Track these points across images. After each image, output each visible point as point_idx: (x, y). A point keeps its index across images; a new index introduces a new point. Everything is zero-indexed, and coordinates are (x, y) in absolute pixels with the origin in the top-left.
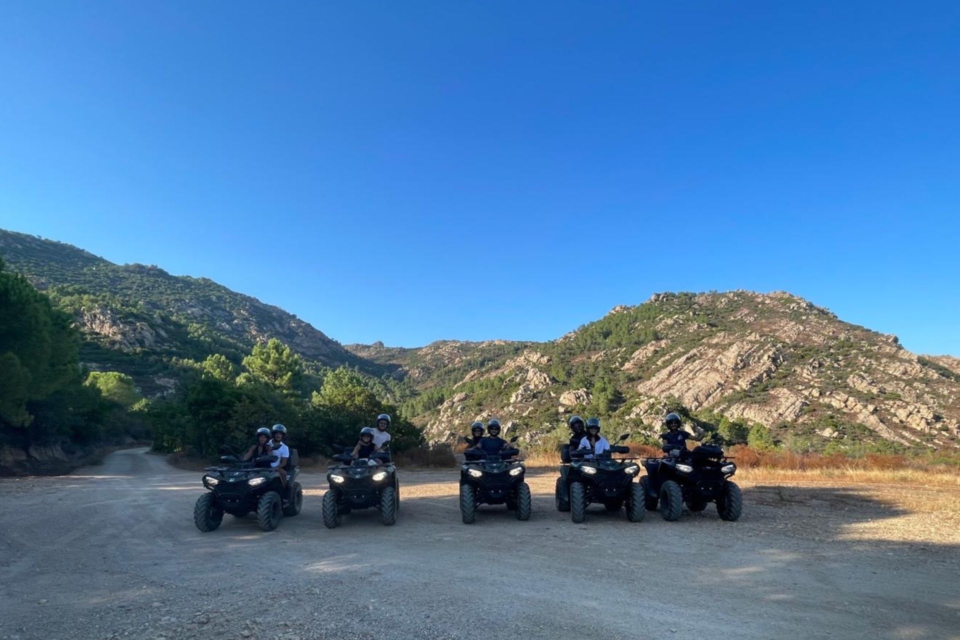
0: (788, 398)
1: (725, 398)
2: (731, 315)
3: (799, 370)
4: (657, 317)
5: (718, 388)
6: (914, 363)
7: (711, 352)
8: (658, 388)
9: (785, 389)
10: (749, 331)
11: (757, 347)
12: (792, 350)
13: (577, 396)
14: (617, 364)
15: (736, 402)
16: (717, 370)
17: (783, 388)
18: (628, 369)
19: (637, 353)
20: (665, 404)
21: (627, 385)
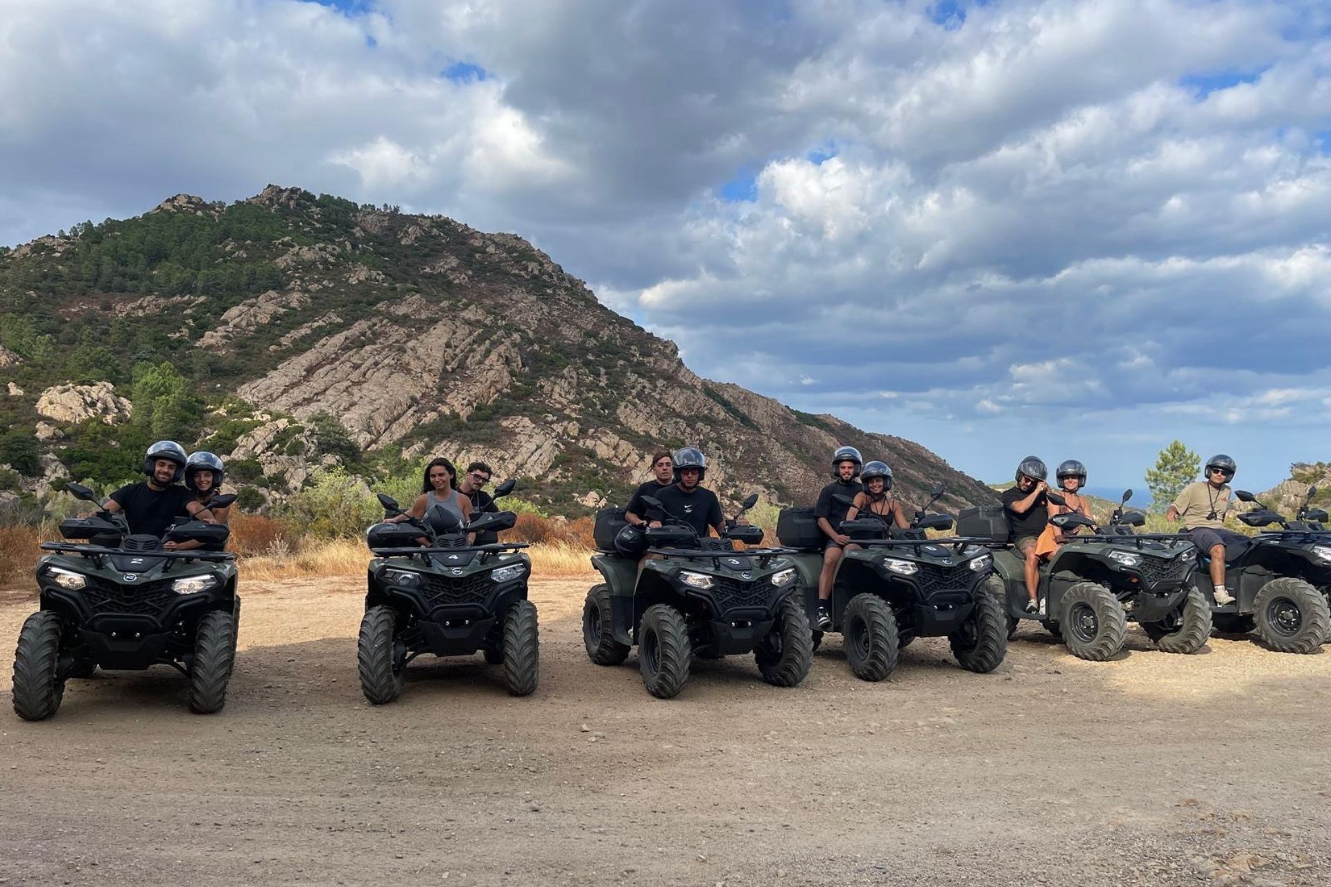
0: (531, 436)
1: (424, 426)
2: (426, 263)
3: (547, 388)
4: (278, 239)
5: (410, 407)
6: (698, 391)
7: (397, 333)
8: (284, 398)
9: (526, 419)
10: (464, 300)
11: (479, 335)
12: (536, 347)
13: (89, 400)
14: (185, 330)
15: (443, 438)
16: (406, 369)
17: (524, 416)
18: (210, 347)
19: (234, 312)
20: (313, 433)
21: (209, 385)
